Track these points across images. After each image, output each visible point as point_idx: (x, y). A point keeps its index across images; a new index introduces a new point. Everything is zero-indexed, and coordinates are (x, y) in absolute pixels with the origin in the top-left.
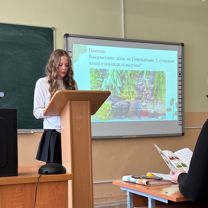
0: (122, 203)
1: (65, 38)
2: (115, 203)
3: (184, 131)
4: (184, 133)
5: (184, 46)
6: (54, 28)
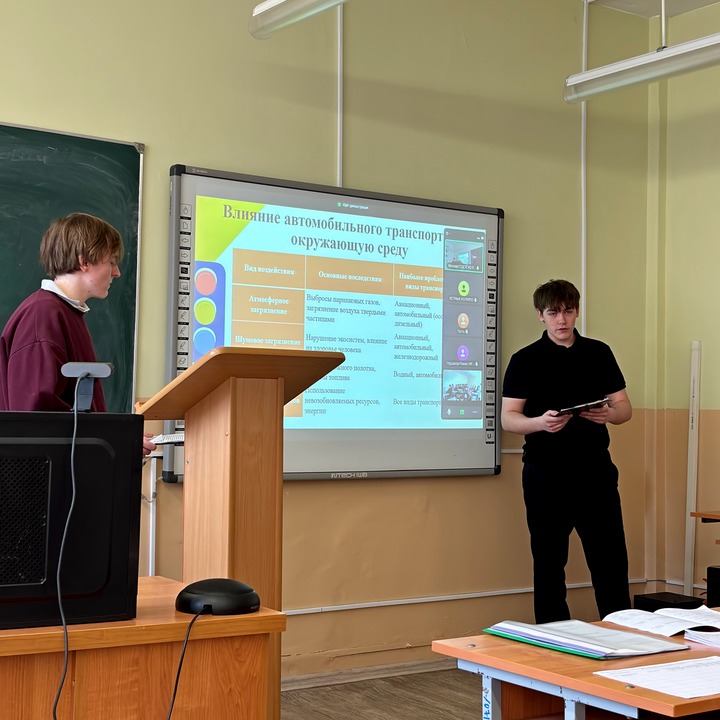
0: (318, 680)
1: (175, 176)
2: (297, 681)
3: (500, 461)
4: (499, 467)
5: (503, 217)
6: (142, 146)
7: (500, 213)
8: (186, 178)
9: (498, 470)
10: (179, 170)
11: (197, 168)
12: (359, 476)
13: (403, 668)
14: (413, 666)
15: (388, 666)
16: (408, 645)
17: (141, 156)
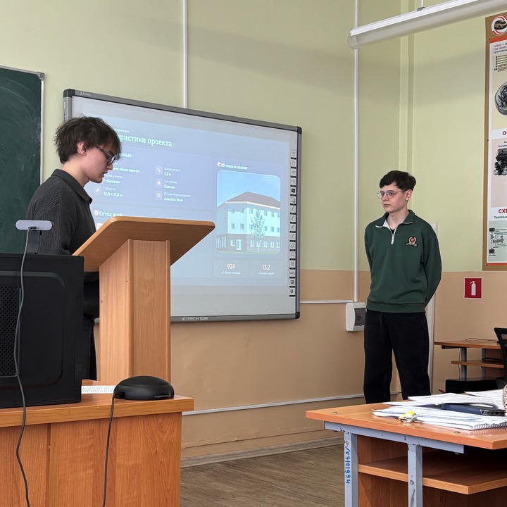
1: (67, 98)
3: (299, 309)
4: (299, 313)
5: (301, 133)
6: (42, 75)
7: (299, 130)
8: (75, 99)
9: (298, 315)
10: (70, 93)
11: (83, 92)
12: (201, 319)
13: (233, 455)
14: (240, 454)
15: (223, 454)
16: (236, 439)
17: (42, 82)
